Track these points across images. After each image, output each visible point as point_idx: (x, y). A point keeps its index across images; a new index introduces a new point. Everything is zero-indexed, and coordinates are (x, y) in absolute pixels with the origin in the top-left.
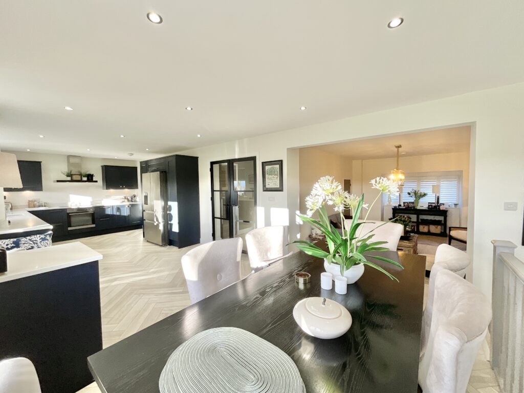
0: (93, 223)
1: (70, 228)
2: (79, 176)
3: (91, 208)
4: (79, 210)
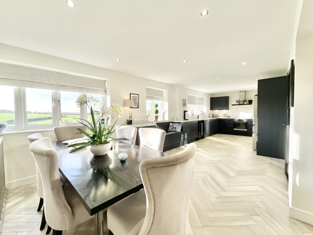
0: (246, 128)
1: (234, 129)
2: (243, 102)
3: (245, 120)
4: (239, 120)
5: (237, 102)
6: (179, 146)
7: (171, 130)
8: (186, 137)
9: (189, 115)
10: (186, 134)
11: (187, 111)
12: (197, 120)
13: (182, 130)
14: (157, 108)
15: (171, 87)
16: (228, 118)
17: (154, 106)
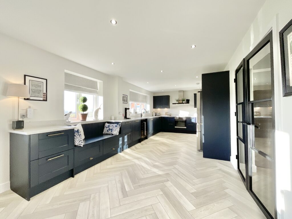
0: (185, 126)
1: (176, 127)
2: (182, 101)
3: (184, 118)
4: (179, 118)
5: (177, 101)
6: (117, 153)
7: (106, 133)
8: (126, 140)
9: (131, 113)
10: (126, 137)
11: (128, 109)
12: (140, 118)
13: (120, 132)
14: (86, 103)
15: (108, 78)
16: (169, 116)
17: (80, 101)
